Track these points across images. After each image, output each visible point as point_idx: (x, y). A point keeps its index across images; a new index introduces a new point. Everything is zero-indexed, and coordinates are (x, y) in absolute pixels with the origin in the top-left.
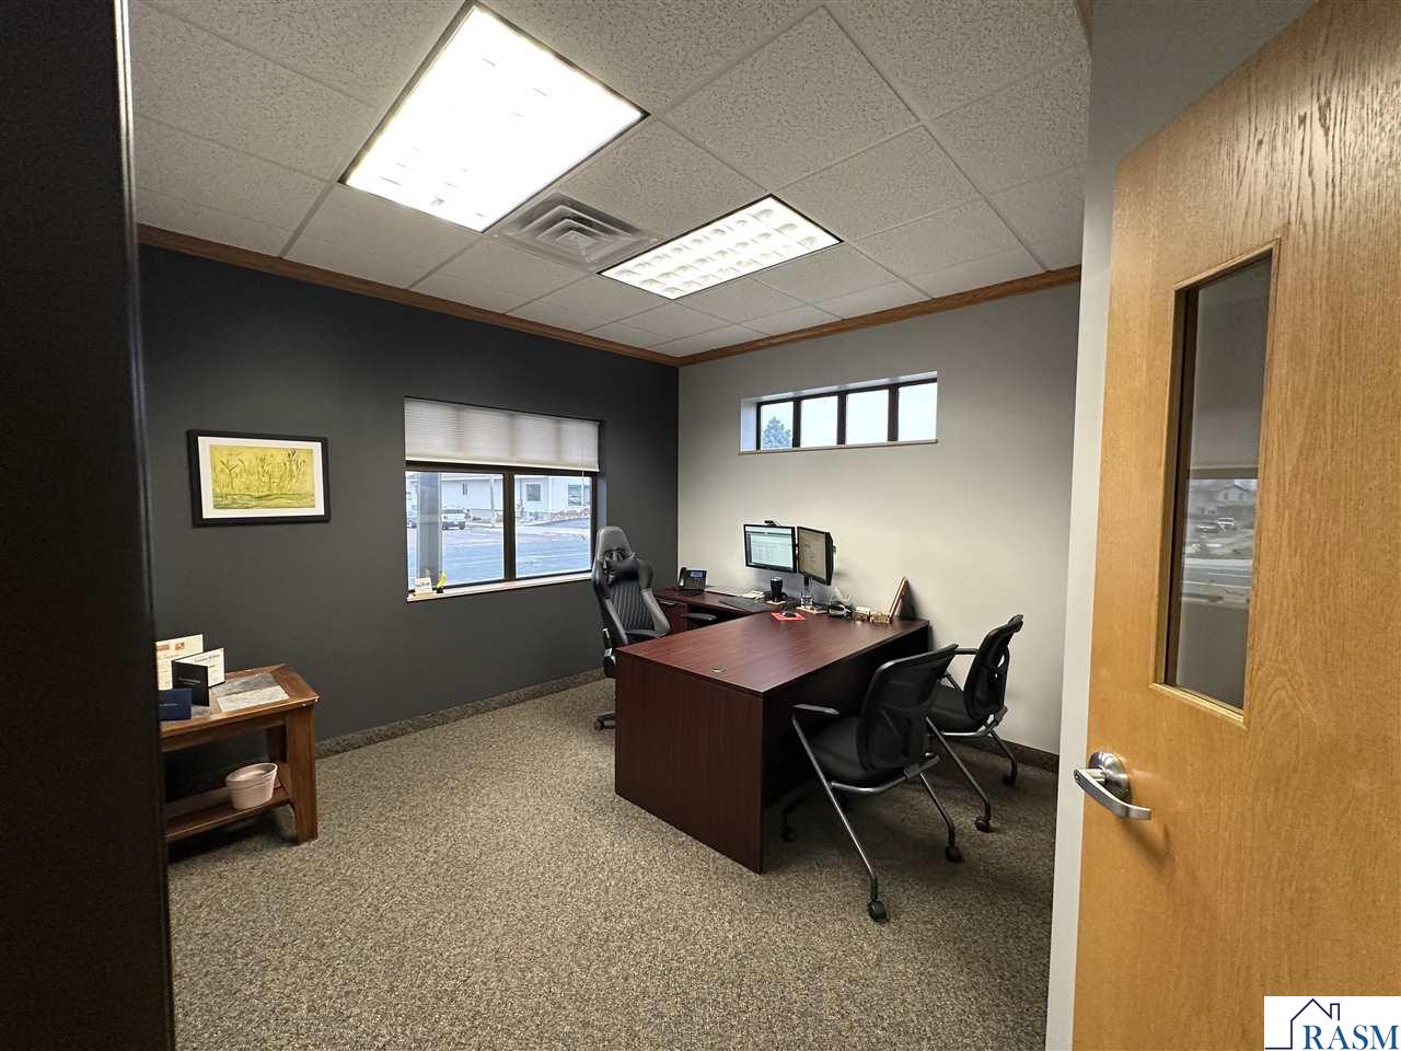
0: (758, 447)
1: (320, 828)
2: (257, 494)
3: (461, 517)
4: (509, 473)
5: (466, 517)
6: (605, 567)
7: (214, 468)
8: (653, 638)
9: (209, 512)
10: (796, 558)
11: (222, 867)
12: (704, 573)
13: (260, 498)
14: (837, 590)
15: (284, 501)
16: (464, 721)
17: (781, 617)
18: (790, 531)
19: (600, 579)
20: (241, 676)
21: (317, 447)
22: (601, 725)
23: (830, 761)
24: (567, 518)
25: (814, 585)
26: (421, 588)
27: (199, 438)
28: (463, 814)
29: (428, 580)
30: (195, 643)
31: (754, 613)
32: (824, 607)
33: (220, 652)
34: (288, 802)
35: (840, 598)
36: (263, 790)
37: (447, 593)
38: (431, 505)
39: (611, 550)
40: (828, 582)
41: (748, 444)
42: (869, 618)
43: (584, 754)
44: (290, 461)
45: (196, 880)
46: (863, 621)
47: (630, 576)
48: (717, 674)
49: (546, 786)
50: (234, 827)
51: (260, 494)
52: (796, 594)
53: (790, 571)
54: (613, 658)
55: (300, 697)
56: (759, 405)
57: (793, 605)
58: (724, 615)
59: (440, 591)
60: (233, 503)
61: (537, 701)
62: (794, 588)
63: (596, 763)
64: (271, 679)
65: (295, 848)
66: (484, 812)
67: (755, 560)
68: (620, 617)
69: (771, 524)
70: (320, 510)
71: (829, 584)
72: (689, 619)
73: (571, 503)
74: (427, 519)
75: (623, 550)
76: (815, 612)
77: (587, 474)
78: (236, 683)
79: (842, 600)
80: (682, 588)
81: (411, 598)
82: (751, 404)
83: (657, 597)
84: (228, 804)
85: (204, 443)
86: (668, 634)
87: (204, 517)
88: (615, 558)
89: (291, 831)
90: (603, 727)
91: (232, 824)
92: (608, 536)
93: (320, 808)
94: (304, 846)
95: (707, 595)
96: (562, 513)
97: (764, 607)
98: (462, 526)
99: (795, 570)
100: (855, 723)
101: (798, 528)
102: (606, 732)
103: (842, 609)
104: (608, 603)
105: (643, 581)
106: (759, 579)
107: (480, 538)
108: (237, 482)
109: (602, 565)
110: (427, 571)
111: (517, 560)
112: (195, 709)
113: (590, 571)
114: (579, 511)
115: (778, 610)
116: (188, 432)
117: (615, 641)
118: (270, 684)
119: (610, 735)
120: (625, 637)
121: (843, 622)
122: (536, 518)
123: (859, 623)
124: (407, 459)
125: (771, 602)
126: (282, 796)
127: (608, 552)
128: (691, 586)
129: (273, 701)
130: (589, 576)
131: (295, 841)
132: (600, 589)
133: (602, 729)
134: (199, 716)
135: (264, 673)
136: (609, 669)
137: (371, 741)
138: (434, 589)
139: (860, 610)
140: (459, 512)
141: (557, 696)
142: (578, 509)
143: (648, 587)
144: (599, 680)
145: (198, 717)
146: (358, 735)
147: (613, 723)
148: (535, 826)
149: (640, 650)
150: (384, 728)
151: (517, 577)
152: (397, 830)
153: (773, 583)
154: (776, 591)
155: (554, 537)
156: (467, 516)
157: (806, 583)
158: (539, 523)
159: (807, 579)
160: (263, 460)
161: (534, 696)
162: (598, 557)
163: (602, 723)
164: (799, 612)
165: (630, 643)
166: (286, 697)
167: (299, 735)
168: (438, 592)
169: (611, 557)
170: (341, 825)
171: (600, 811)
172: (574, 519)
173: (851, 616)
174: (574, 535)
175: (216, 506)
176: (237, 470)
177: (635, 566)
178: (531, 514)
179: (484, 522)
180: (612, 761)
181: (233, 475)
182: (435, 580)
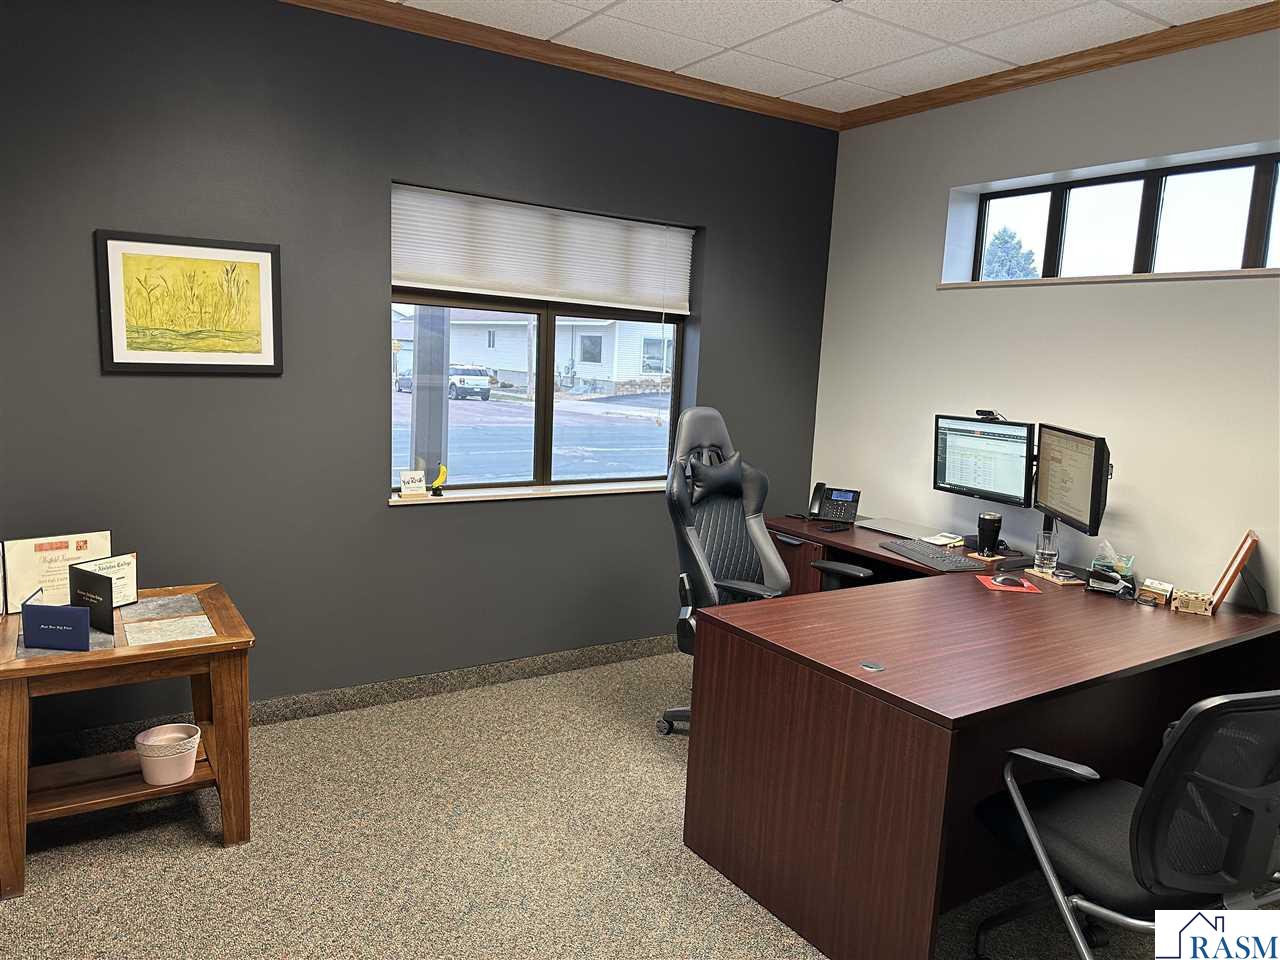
0: (975, 275)
1: (253, 827)
2: (183, 330)
3: (483, 382)
4: (547, 312)
5: (491, 383)
6: (689, 472)
7: (128, 288)
8: (761, 597)
9: (122, 354)
10: (1031, 480)
11: (127, 861)
12: (857, 494)
13: (188, 335)
14: (1108, 547)
15: (219, 342)
16: (464, 694)
17: (996, 583)
18: (1023, 432)
19: (680, 491)
20: (158, 595)
21: (265, 259)
22: (669, 726)
23: (1075, 860)
24: (639, 392)
25: (1061, 531)
26: (410, 485)
27: (109, 242)
28: (449, 839)
29: (421, 474)
30: (100, 541)
31: (942, 573)
32: (1079, 573)
33: (130, 559)
34: (213, 783)
35: (1113, 559)
36: (181, 761)
37: (448, 496)
38: (433, 360)
39: (700, 447)
40: (1093, 529)
41: (956, 269)
42: (1168, 602)
43: (638, 771)
44: (228, 281)
45: (95, 874)
46: (1156, 606)
47: (729, 491)
48: (867, 672)
49: (576, 814)
50: (146, 808)
51: (189, 330)
52: (1029, 547)
53: (1020, 504)
54: (693, 622)
55: (230, 636)
56: (985, 199)
57: (1020, 564)
58: (888, 571)
59: (437, 492)
60: (151, 342)
61: (575, 674)
62: (1023, 535)
63: (655, 787)
64: (196, 604)
65: (220, 851)
66: (480, 842)
67: (951, 478)
68: (708, 557)
69: (988, 417)
70: (267, 358)
71: (1094, 533)
72: (824, 571)
73: (648, 368)
74: (426, 380)
75: (720, 448)
76: (1060, 581)
77: (671, 318)
78: (151, 606)
79: (1114, 563)
80: (815, 518)
81: (394, 499)
82: (967, 196)
83: (772, 529)
84: (136, 775)
85: (115, 249)
86: (787, 593)
87: (115, 361)
88: (705, 460)
89: (215, 824)
90: (671, 730)
91: (141, 803)
92: (699, 423)
93: (255, 797)
94: (232, 849)
95: (857, 531)
96: (632, 383)
97: (964, 562)
98: (485, 395)
99: (1027, 502)
100: (1131, 796)
101: (1041, 426)
102: (676, 739)
103: (1116, 582)
104: (691, 533)
105: (750, 502)
106: (956, 514)
107: (510, 414)
108: (157, 312)
109: (684, 469)
110: (422, 463)
111: (555, 450)
112: (95, 637)
113: (665, 478)
114: (658, 380)
115: (990, 571)
116: (95, 234)
117: (697, 595)
118: (195, 612)
119: (681, 744)
120: (713, 590)
121: (1114, 603)
122: (594, 390)
123: (1147, 609)
124: (395, 283)
125: (976, 555)
126: (205, 773)
127: (695, 450)
128: (833, 515)
129: (194, 637)
130: (661, 485)
131: (220, 841)
132: (678, 510)
133: (668, 733)
134: (100, 647)
135: (189, 595)
136: (686, 639)
137: (330, 708)
138: (428, 489)
139: (1152, 584)
140: (481, 373)
141: (605, 670)
142: (657, 378)
143: (758, 510)
144: (671, 652)
145: (97, 649)
146: (314, 697)
147: (687, 726)
148: (555, 876)
149: (736, 616)
150: (349, 691)
151: (553, 479)
152: (357, 847)
153: (982, 521)
154: (988, 536)
155: (619, 420)
156: (493, 381)
157: (1048, 527)
158: (597, 396)
159: (1050, 519)
160: (191, 278)
161: (571, 666)
162: (678, 457)
163: (671, 725)
164: (1030, 578)
165: (722, 603)
166: (211, 633)
167: (227, 688)
168: (435, 494)
169: (699, 456)
170: (281, 827)
171: (656, 868)
172: (651, 394)
173: (1132, 594)
174: (649, 419)
175: (131, 346)
176: (157, 292)
177: (740, 477)
178: (585, 382)
179: (517, 392)
180: (681, 787)
181: (153, 300)
182: (432, 475)
